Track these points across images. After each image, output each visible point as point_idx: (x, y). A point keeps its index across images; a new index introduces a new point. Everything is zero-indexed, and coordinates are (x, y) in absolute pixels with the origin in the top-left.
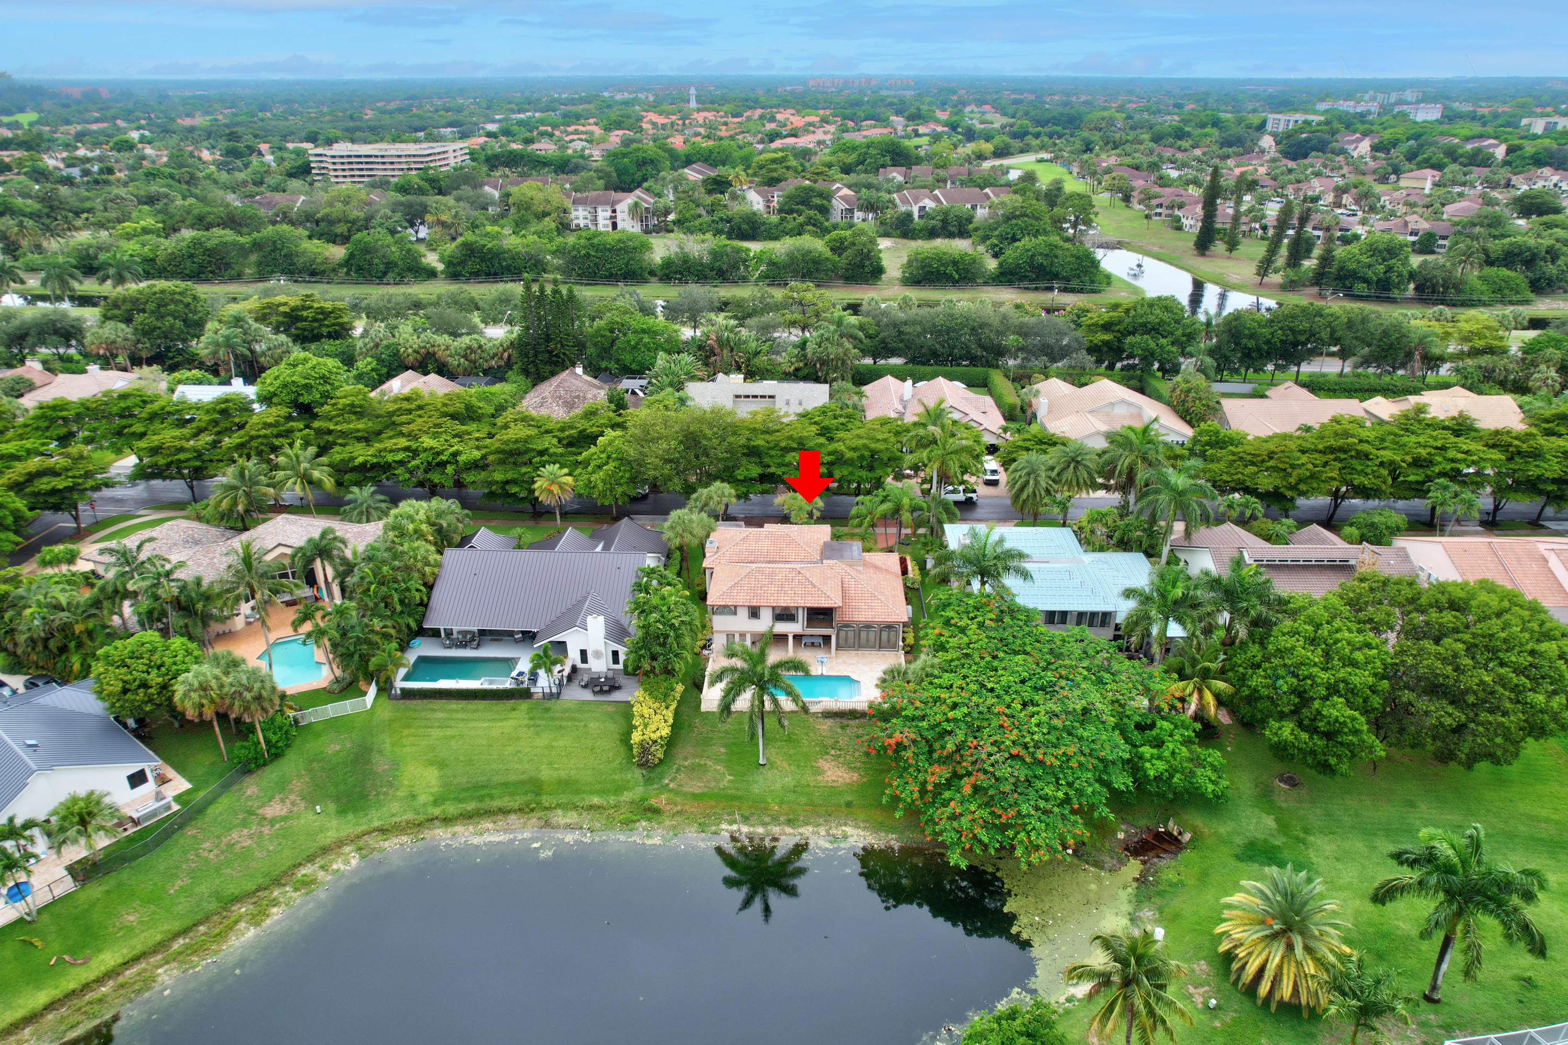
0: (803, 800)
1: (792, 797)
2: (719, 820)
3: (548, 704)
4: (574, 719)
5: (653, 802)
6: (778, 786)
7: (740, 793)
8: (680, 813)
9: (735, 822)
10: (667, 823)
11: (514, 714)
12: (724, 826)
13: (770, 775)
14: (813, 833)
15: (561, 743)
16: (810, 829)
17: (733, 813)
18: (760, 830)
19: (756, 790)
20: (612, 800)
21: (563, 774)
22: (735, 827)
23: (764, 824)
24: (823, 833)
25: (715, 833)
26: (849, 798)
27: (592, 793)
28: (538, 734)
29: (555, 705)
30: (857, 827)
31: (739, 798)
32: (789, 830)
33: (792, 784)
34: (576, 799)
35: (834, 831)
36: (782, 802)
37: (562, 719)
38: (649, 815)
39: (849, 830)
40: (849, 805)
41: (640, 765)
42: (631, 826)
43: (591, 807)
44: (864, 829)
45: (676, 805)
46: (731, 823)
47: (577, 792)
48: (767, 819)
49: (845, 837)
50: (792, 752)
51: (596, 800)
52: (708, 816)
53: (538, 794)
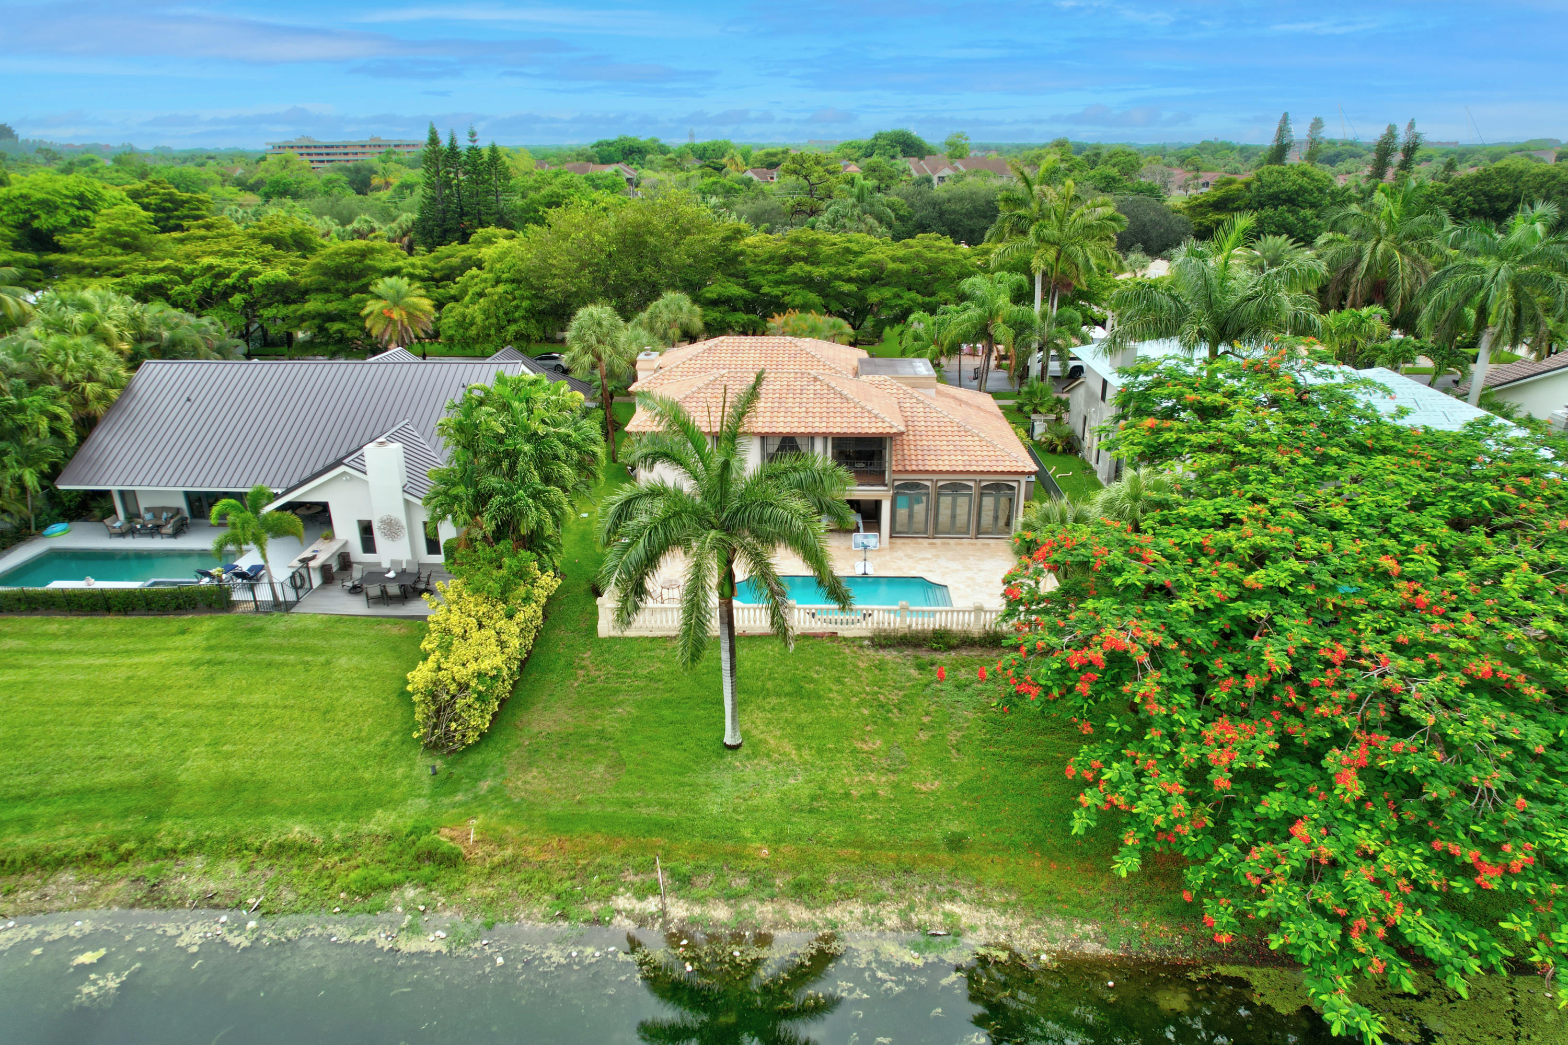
0: (836, 832)
1: (806, 824)
2: (612, 886)
3: (260, 621)
4: (307, 650)
5: (444, 839)
6: (770, 796)
7: (671, 815)
8: (510, 865)
9: (654, 890)
10: (474, 892)
11: (179, 641)
12: (623, 902)
13: (749, 773)
14: (866, 921)
15: (257, 698)
16: (857, 909)
17: (650, 867)
18: (721, 913)
19: (713, 806)
20: (339, 831)
21: (237, 767)
22: (652, 905)
23: (732, 897)
24: (893, 921)
25: (597, 921)
26: (955, 827)
27: (292, 813)
28: (211, 678)
29: (280, 623)
30: (983, 903)
31: (669, 828)
32: (797, 913)
33: (806, 791)
34: (247, 826)
35: (921, 916)
36: (779, 839)
37: (280, 649)
38: (427, 869)
39: (962, 911)
40: (956, 843)
41: (433, 747)
42: (376, 899)
43: (281, 849)
44: (1004, 908)
45: (501, 843)
46: (642, 893)
47: (259, 808)
48: (740, 883)
49: (955, 932)
50: (805, 718)
51: (297, 830)
52: (583, 874)
53: (155, 816)
